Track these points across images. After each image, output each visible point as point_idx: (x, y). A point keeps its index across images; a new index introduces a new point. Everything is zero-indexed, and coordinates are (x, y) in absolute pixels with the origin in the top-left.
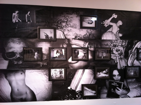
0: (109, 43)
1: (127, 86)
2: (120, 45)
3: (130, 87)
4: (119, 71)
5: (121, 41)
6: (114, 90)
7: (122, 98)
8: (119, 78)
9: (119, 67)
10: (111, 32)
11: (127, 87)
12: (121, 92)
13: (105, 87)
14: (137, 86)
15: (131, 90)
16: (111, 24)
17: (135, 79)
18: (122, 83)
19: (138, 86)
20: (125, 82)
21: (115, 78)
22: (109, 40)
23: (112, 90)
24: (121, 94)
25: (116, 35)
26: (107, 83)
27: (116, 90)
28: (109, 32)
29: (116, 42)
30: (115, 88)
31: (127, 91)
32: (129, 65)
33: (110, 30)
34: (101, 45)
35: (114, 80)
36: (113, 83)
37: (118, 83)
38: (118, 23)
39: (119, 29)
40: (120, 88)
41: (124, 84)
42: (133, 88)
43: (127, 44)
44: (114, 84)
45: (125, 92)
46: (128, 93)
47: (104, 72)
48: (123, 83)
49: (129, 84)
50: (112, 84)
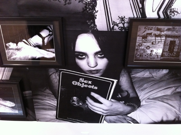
1: (130, 91)
8: (102, 63)
11: (128, 94)
12: (106, 108)
13: (48, 91)
15: (143, 103)
18: (113, 82)
19: (175, 94)
20: (124, 81)
21: (83, 64)
23: (74, 101)
24: (105, 112)
26: (55, 78)
31: (128, 105)
35: (79, 69)
41: (118, 86)
42: (154, 99)
45: (120, 107)
48: (115, 81)
49: (141, 86)
50: (74, 83)
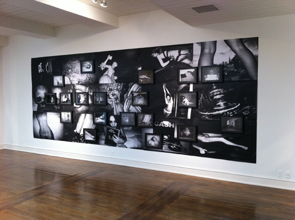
0: (106, 87)
1: (123, 134)
2: (116, 88)
3: (127, 136)
4: (115, 116)
5: (117, 84)
6: (111, 137)
7: (119, 147)
8: (116, 124)
9: (115, 113)
10: (107, 75)
11: (123, 136)
14: (134, 135)
16: (107, 66)
17: (131, 128)
19: (136, 136)
20: (121, 130)
21: (111, 124)
22: (106, 84)
23: (109, 137)
24: (117, 142)
25: (111, 78)
26: (105, 129)
27: (113, 137)
28: (106, 75)
29: (112, 85)
30: (112, 135)
31: (124, 140)
32: (125, 111)
33: (106, 73)
34: (99, 89)
35: (110, 126)
36: (110, 129)
37: (115, 131)
38: (113, 65)
39: (114, 72)
40: (117, 136)
43: (123, 88)
44: (111, 131)
45: (121, 140)
46: (125, 142)
47: (101, 117)
50: (110, 131)
